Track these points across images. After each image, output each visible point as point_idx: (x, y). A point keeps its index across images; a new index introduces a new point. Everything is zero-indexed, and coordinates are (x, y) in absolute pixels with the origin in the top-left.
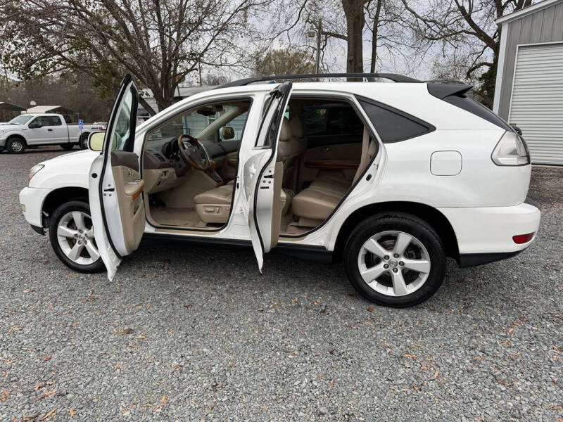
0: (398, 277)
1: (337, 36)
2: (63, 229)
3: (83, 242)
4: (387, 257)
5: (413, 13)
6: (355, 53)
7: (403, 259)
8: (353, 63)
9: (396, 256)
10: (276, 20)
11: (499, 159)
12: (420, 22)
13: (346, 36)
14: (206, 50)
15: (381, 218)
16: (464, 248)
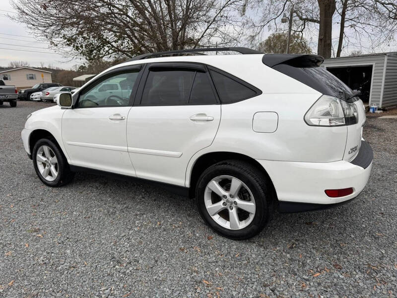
1: (312, 20)
2: (39, 156)
4: (225, 196)
6: (325, 33)
7: (237, 200)
8: (323, 41)
9: (232, 196)
10: (267, 12)
11: (311, 120)
13: (319, 20)
14: (202, 36)
15: (219, 164)
16: (282, 196)
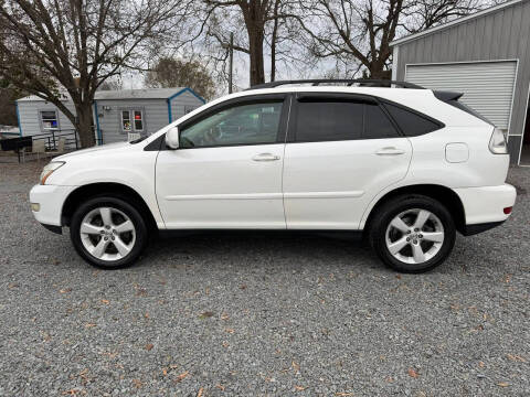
0: (417, 247)
2: (87, 227)
3: (110, 239)
4: (409, 232)
5: (310, 32)
7: (422, 233)
9: (417, 230)
11: (494, 149)
12: (316, 41)
13: (248, 49)
